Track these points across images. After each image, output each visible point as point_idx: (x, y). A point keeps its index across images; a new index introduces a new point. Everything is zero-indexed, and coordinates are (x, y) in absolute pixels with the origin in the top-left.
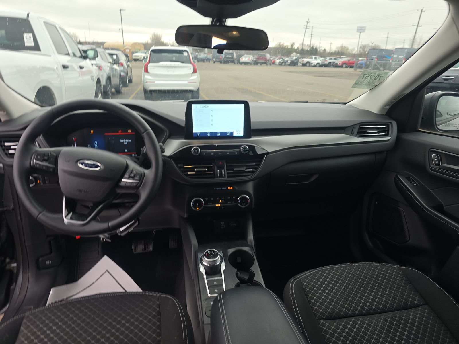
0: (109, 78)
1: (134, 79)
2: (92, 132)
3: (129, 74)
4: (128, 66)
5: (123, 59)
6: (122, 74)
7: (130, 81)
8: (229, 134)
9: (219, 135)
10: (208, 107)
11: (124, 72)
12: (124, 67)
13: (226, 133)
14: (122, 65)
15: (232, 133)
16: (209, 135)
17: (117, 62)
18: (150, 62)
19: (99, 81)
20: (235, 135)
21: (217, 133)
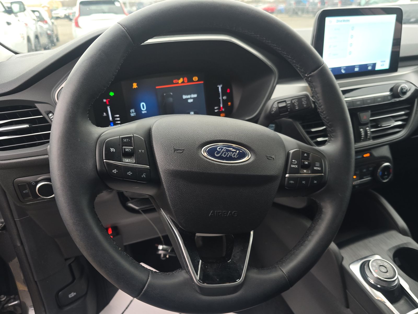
0: (37, 37)
1: (61, 38)
2: (135, 86)
3: (55, 32)
4: (53, 23)
5: (46, 16)
6: (49, 32)
7: (58, 40)
8: (370, 68)
9: (357, 69)
10: (348, 21)
11: (50, 30)
12: (49, 25)
13: (366, 66)
14: (46, 22)
15: (374, 65)
16: (343, 71)
17: (41, 19)
18: (80, 15)
19: (29, 40)
20: (377, 68)
21: (354, 67)
